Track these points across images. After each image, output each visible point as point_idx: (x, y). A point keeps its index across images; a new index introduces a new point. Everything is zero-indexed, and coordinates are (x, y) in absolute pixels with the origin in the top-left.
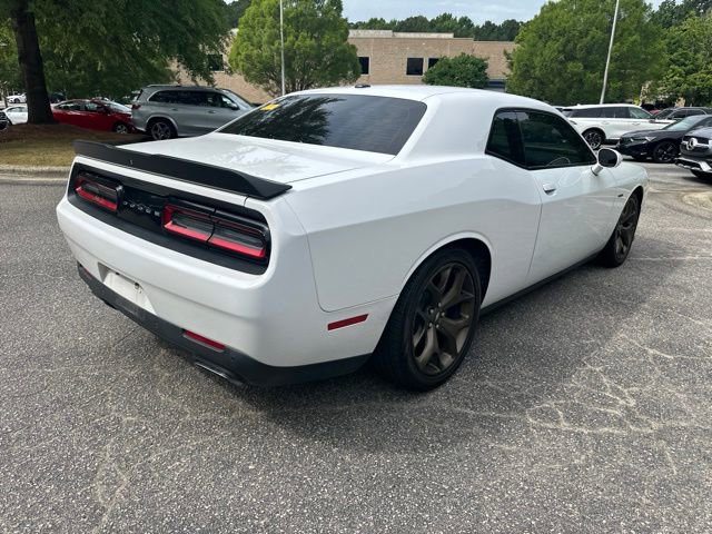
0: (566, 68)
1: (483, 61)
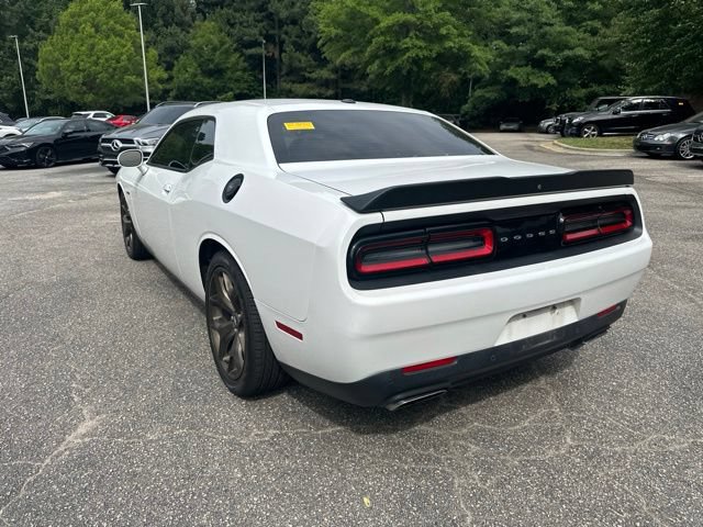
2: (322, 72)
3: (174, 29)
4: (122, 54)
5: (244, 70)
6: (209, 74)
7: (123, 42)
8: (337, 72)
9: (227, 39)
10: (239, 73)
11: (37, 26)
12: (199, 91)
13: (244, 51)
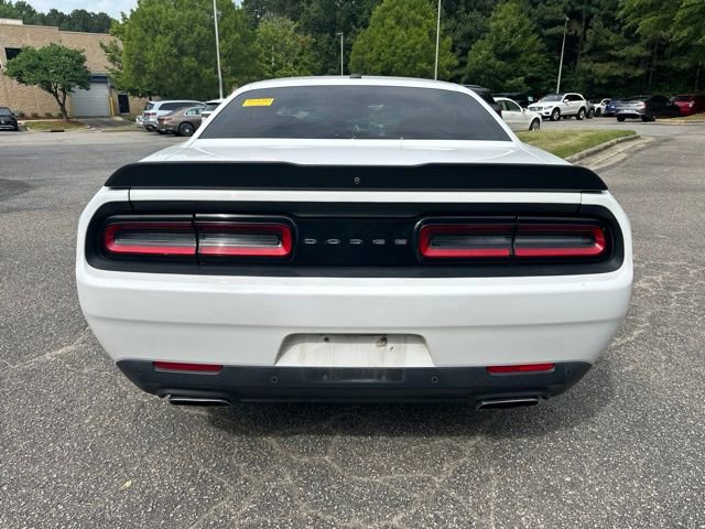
0: (180, 62)
1: (79, 53)
2: (632, 49)
3: (475, 14)
4: (417, 43)
5: (541, 51)
6: (502, 57)
7: (421, 31)
8: (652, 48)
9: (527, 20)
10: (535, 55)
11: (359, 23)
12: (490, 75)
13: (543, 31)
